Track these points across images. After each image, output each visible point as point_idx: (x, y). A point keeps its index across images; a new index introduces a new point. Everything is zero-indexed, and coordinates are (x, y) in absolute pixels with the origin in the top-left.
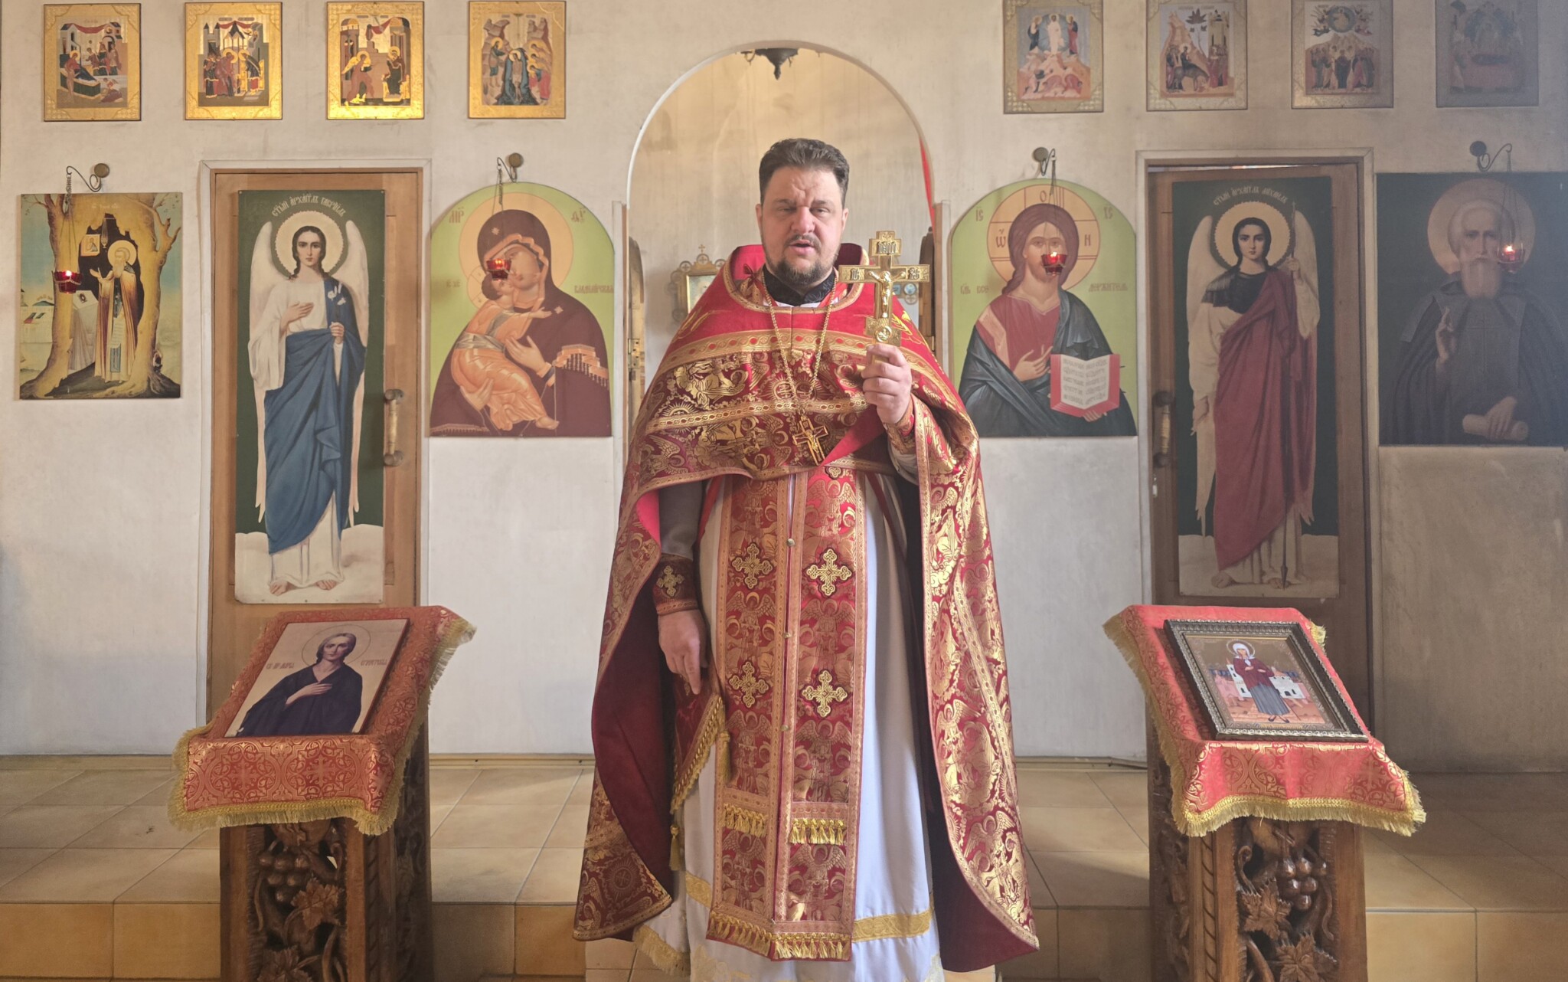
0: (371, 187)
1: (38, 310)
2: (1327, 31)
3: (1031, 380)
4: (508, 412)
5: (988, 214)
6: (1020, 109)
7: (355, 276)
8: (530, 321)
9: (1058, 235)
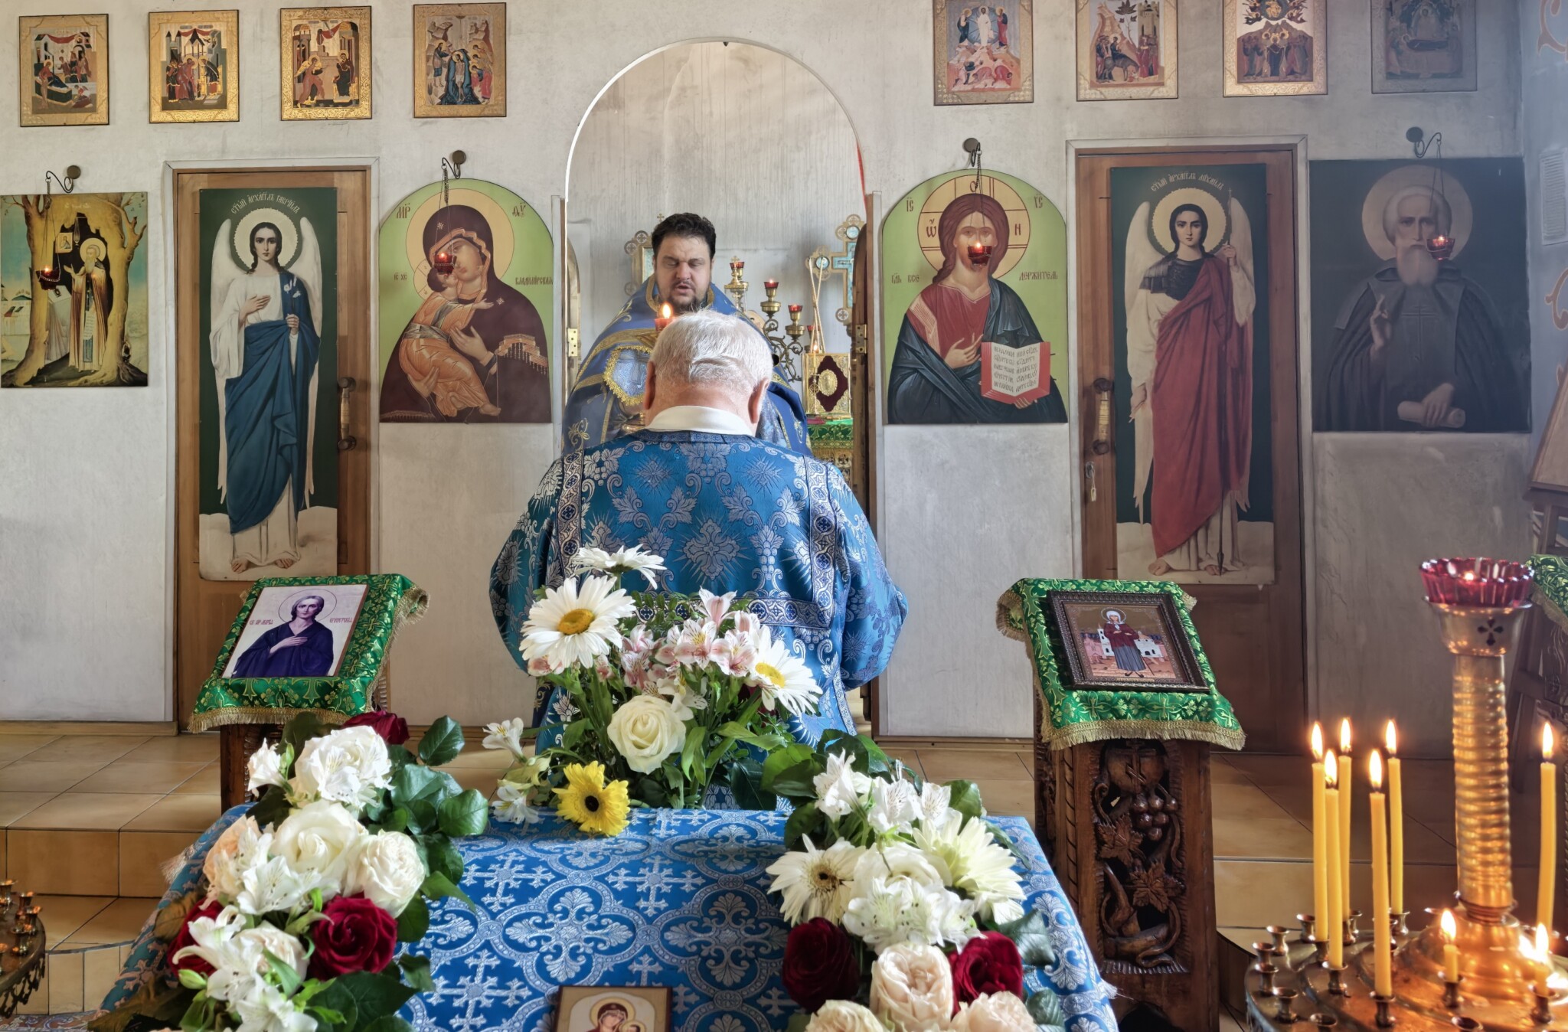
0: (323, 185)
1: (17, 304)
2: (1259, 19)
3: (963, 367)
4: (453, 399)
5: (918, 207)
6: (950, 101)
7: (308, 269)
8: (473, 312)
9: (988, 224)
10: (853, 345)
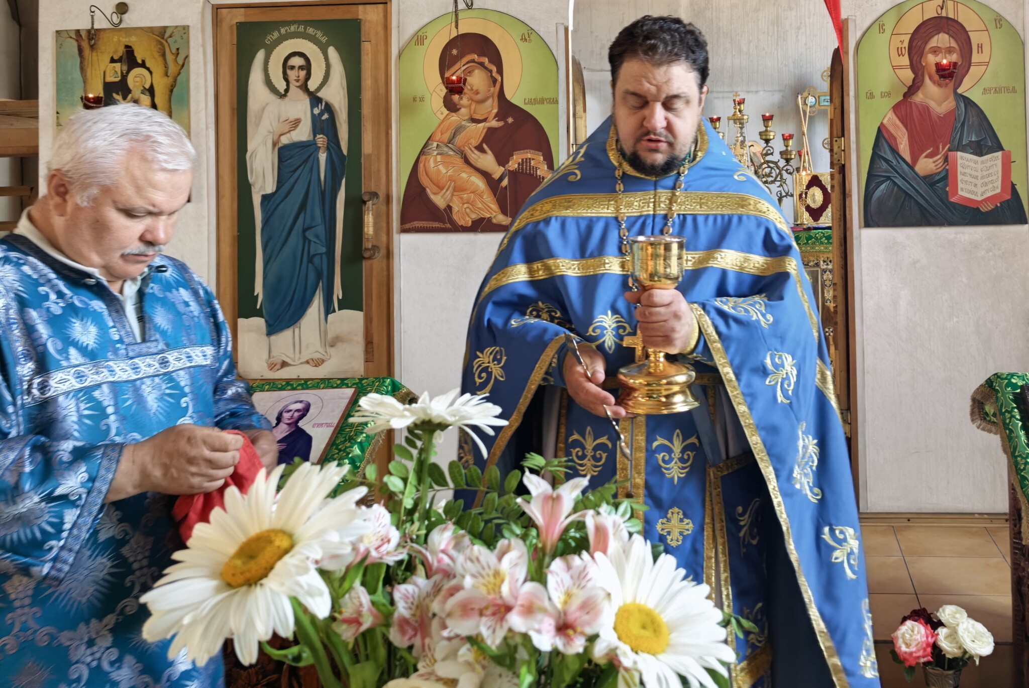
0: (348, 16)
3: (932, 175)
4: (468, 210)
5: (889, 29)
7: (335, 94)
8: (485, 130)
9: (954, 44)
10: (832, 156)
